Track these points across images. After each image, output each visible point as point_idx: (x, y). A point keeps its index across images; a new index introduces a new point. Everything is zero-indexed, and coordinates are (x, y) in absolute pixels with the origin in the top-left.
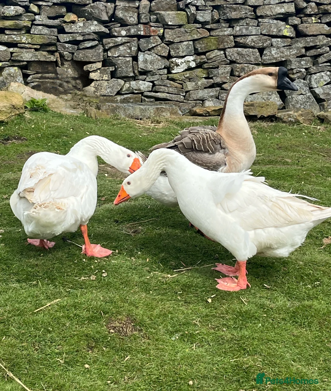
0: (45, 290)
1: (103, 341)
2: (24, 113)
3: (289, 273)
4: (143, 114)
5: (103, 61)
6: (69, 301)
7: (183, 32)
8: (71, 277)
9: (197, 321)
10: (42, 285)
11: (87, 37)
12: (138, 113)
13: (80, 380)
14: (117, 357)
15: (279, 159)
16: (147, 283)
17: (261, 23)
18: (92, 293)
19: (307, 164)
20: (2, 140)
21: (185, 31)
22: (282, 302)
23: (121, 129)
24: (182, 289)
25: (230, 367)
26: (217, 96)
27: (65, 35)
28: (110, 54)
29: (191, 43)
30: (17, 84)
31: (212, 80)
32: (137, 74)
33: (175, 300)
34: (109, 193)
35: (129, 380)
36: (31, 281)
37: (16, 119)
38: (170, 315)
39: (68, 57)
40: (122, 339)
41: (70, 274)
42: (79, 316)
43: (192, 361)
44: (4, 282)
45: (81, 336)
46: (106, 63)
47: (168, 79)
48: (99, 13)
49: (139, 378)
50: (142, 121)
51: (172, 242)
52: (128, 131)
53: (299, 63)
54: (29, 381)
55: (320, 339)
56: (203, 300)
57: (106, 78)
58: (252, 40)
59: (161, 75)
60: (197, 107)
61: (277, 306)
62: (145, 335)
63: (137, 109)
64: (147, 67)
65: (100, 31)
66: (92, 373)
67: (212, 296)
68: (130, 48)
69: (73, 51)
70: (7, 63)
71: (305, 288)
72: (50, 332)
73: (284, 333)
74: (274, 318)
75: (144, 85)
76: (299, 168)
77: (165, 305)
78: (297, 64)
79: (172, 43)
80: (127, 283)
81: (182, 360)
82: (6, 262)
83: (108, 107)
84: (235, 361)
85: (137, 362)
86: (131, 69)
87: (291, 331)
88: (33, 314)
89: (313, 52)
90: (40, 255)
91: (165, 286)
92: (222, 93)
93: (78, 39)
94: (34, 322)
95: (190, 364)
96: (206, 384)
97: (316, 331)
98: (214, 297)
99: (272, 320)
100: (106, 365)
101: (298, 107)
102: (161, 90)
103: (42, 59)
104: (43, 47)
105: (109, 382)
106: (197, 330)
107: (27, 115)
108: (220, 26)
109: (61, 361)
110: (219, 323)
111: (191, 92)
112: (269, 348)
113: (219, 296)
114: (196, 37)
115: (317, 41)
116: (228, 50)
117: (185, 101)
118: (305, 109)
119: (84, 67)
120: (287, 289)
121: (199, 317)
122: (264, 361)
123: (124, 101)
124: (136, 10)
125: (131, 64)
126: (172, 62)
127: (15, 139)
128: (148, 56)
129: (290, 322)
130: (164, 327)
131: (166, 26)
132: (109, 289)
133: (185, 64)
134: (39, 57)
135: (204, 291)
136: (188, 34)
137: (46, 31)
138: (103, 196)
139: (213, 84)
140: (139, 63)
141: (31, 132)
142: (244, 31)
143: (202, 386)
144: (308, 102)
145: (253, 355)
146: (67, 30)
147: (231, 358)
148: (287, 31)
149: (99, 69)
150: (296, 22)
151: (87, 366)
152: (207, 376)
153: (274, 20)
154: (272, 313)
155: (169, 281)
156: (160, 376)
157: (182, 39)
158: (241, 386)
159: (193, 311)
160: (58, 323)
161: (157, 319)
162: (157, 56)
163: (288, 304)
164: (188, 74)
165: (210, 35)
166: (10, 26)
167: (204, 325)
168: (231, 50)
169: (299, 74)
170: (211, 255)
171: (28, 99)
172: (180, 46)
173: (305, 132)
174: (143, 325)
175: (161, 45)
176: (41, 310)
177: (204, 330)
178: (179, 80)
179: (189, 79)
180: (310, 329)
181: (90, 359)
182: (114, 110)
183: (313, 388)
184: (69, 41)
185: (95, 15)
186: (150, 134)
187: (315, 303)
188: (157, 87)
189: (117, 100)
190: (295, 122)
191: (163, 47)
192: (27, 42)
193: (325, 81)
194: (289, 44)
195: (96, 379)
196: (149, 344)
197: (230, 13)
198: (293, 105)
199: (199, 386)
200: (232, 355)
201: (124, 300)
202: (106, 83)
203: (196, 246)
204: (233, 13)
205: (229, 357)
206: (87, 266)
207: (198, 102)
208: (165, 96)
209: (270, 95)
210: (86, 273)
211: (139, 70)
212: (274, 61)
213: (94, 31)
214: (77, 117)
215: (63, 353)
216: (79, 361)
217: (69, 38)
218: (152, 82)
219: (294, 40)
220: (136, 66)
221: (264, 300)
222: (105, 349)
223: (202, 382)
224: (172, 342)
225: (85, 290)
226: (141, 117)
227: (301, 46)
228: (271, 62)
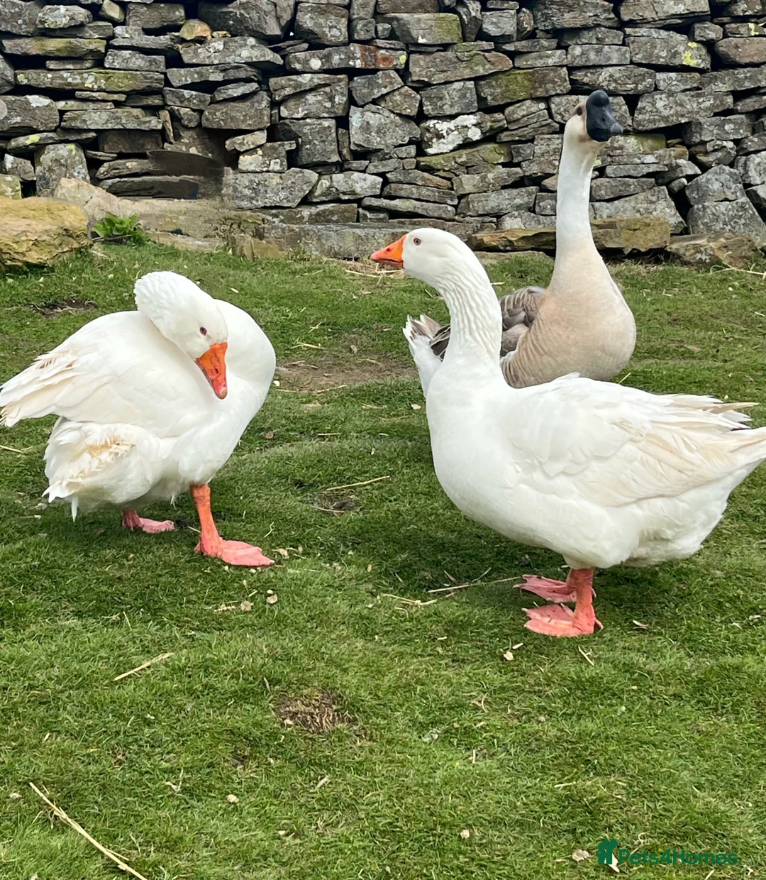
0: (139, 633)
1: (267, 745)
2: (91, 246)
3: (690, 594)
4: (361, 248)
5: (269, 129)
6: (192, 658)
7: (451, 60)
8: (196, 606)
9: (480, 702)
10: (133, 623)
11: (232, 74)
12: (349, 245)
13: (217, 828)
14: (300, 779)
15: (673, 346)
16: (368, 618)
17: (632, 38)
18: (244, 639)
19: (737, 356)
20: (42, 307)
21: (457, 57)
22: (673, 659)
23: (310, 281)
24: (446, 631)
25: (554, 799)
26: (532, 205)
27: (183, 71)
28: (284, 112)
29: (471, 84)
30: (73, 182)
31: (518, 170)
32: (348, 157)
33: (430, 655)
34: (284, 421)
35: (327, 828)
36: (106, 613)
37: (72, 261)
38: (419, 688)
39: (190, 121)
40: (311, 739)
41: (194, 598)
42: (216, 689)
43: (467, 786)
44: (48, 616)
45: (218, 733)
46: (276, 132)
47: (418, 167)
48: (259, 18)
49: (348, 824)
50: (359, 265)
51: (424, 528)
52: (327, 286)
53: (719, 129)
54: (104, 830)
55: (760, 739)
56: (493, 655)
57: (278, 168)
58: (611, 76)
59: (402, 158)
60: (485, 231)
61: (661, 668)
62: (363, 732)
63: (345, 237)
64: (369, 141)
65: (262, 59)
66: (244, 813)
67: (515, 647)
68: (331, 99)
69: (202, 107)
70: (51, 135)
71: (727, 628)
72: (149, 724)
73: (677, 726)
74: (654, 694)
75: (363, 182)
76: (718, 364)
77: (408, 666)
78: (715, 131)
79: (428, 85)
80: (321, 618)
81: (446, 784)
82: (50, 572)
83: (280, 233)
84: (565, 788)
85: (344, 790)
86: (334, 147)
87: (692, 722)
88: (112, 684)
89: (751, 104)
90: (126, 557)
91: (409, 625)
92: (543, 199)
93: (212, 78)
94: (115, 702)
95: (465, 794)
96: (499, 837)
97: (751, 722)
98: (519, 649)
99: (651, 698)
100: (276, 797)
101: (718, 228)
102: (403, 193)
103: (130, 126)
104: (133, 97)
105: (282, 833)
106: (480, 721)
107: (98, 252)
108: (535, 46)
109: (174, 787)
110: (531, 706)
111: (471, 196)
112: (643, 759)
113: (532, 646)
114: (481, 71)
115: (760, 77)
116: (557, 100)
117: (457, 218)
118: (733, 233)
119: (227, 142)
120: (687, 631)
121: (485, 693)
122: (631, 787)
123: (316, 219)
124: (345, 11)
125: (334, 135)
126: (428, 129)
127: (71, 304)
128: (372, 115)
129: (693, 702)
130: (405, 714)
131: (412, 47)
132: (281, 631)
133: (456, 132)
134: (124, 121)
135: (496, 635)
136: (464, 64)
137: (139, 61)
138: (270, 429)
139: (522, 178)
140: (352, 132)
141: (106, 290)
142: (592, 56)
143: (491, 842)
144: (740, 217)
145: (606, 775)
146: (186, 59)
147: (556, 781)
148: (691, 55)
149: (260, 146)
150: (712, 35)
151: (232, 798)
152: (502, 819)
153: (661, 31)
154: (652, 683)
155: (418, 614)
156: (397, 819)
157: (450, 75)
158: (579, 842)
159: (471, 678)
160: (168, 704)
161: (389, 696)
162: (392, 115)
163: (688, 663)
164: (463, 156)
165: (514, 68)
166: (58, 50)
167: (496, 710)
168: (564, 99)
169: (719, 154)
170: (513, 558)
171: (99, 216)
172: (445, 92)
173: (733, 286)
174: (359, 709)
175: (403, 90)
176: (129, 676)
177: (496, 720)
178: (444, 171)
179: (467, 168)
180: (736, 719)
181: (240, 783)
182: (295, 239)
183: (741, 846)
184: (192, 83)
185: (251, 24)
186: (377, 291)
187: (750, 660)
188: (393, 185)
189: (302, 218)
190: (711, 264)
191: (406, 96)
192: (96, 87)
194: (695, 85)
195: (253, 827)
196: (372, 751)
197: (559, 14)
198: (705, 224)
199: (484, 841)
200: (558, 774)
201: (316, 655)
202: (276, 180)
203: (480, 537)
204: (566, 14)
205: (552, 777)
206: (233, 581)
207: (488, 219)
208: (411, 206)
209: (652, 202)
210: (229, 596)
211: (352, 147)
212: (662, 125)
213: (249, 60)
214: (212, 255)
215: (180, 770)
216: (214, 787)
217: (192, 77)
218: (382, 175)
219: (707, 75)
220: (344, 139)
221: (632, 654)
222: (272, 761)
223: (490, 832)
224: (424, 746)
225: (229, 634)
226: (356, 255)
227: (724, 90)
228: (654, 127)
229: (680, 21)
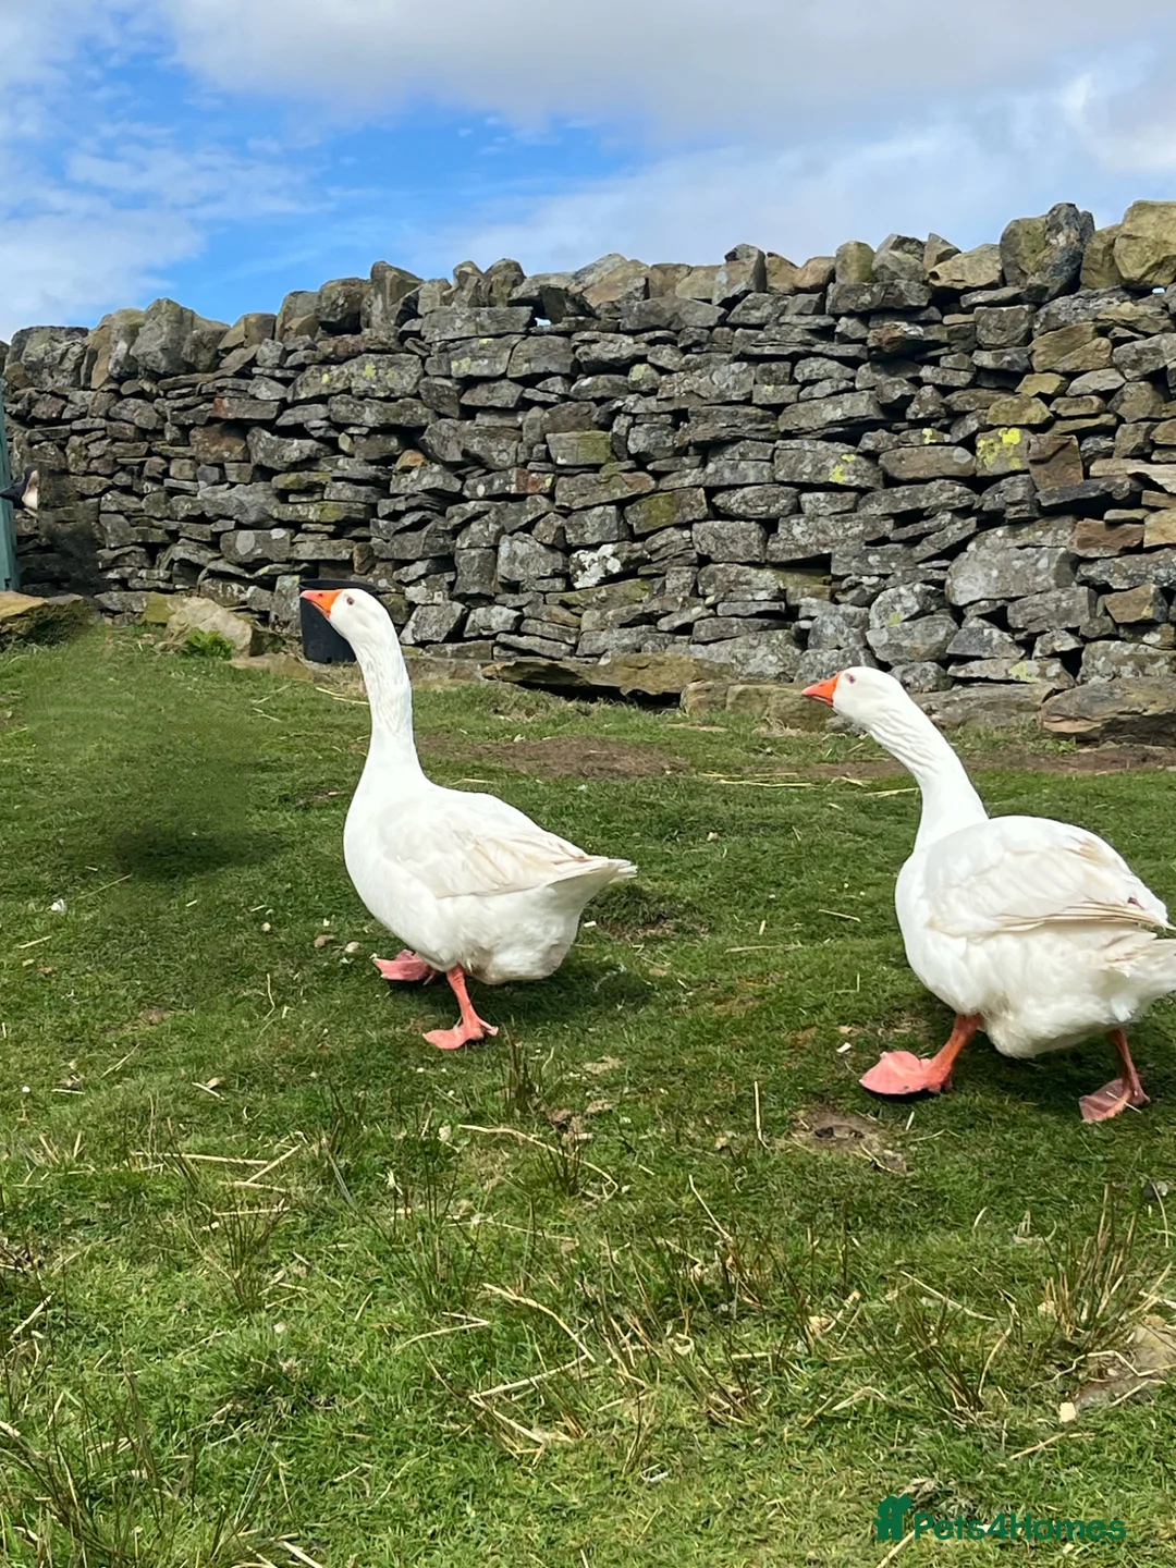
7: (592, 483)
11: (409, 503)
17: (782, 452)
21: (596, 479)
27: (387, 501)
29: (612, 509)
32: (499, 590)
47: (560, 602)
48: (443, 444)
53: (860, 562)
57: (439, 600)
58: (743, 497)
59: (544, 592)
64: (513, 573)
68: (488, 528)
69: (388, 537)
70: (279, 566)
75: (500, 617)
78: (854, 564)
79: (571, 510)
89: (909, 530)
93: (400, 507)
102: (534, 630)
103: (328, 557)
108: (676, 465)
114: (619, 494)
115: (921, 496)
116: (696, 526)
119: (395, 573)
123: (457, 655)
124: (516, 434)
126: (573, 561)
128: (519, 544)
131: (558, 470)
133: (598, 565)
136: (602, 487)
137: (347, 492)
139: (640, 616)
140: (500, 562)
142: (727, 473)
146: (392, 489)
148: (843, 470)
149: (423, 577)
153: (817, 443)
157: (588, 501)
162: (537, 544)
164: (604, 592)
165: (657, 489)
166: (297, 484)
168: (702, 525)
169: (855, 593)
172: (586, 519)
175: (548, 517)
178: (579, 607)
184: (389, 513)
185: (434, 451)
188: (525, 621)
189: (446, 653)
191: (547, 523)
192: (314, 518)
193: (905, 610)
194: (848, 507)
202: (436, 612)
209: (752, 647)
211: (499, 579)
212: (800, 556)
217: (391, 507)
218: (518, 609)
220: (492, 570)
227: (879, 513)
228: (790, 558)
229: (841, 429)
